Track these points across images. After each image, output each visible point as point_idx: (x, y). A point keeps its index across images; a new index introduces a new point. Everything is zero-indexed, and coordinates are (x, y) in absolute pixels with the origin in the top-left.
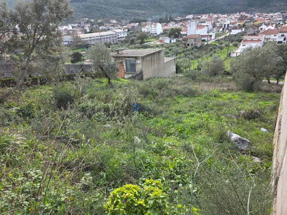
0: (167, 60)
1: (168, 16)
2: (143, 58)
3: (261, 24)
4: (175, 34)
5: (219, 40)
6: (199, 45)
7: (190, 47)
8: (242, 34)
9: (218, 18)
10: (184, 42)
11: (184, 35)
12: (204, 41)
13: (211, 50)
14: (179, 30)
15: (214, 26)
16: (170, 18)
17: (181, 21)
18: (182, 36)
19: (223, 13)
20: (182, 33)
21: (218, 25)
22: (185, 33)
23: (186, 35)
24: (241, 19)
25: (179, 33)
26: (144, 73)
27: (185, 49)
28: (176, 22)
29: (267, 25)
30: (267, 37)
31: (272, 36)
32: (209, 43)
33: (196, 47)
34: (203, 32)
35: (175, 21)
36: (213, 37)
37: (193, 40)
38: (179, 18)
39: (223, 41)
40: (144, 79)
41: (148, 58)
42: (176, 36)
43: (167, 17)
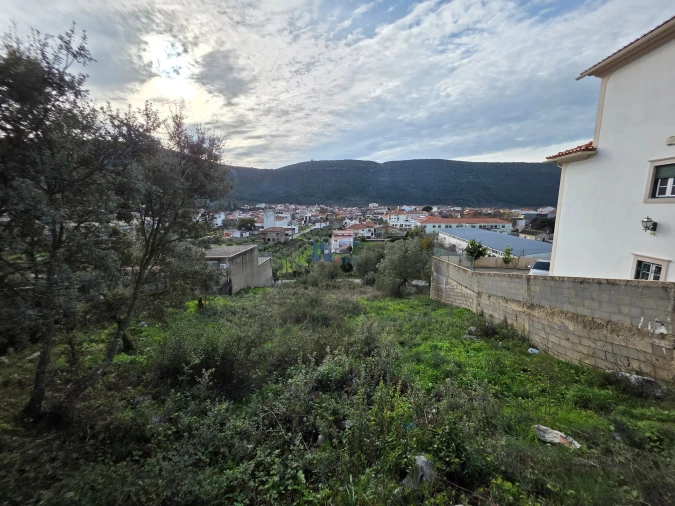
0: (262, 260)
1: (232, 203)
2: (231, 260)
3: (344, 219)
4: (247, 225)
5: (304, 235)
6: (282, 240)
7: (271, 243)
8: (330, 228)
9: (296, 209)
10: (262, 236)
11: (259, 227)
12: (287, 235)
13: (300, 246)
14: (252, 222)
15: (293, 217)
16: (235, 206)
17: (250, 210)
18: (256, 229)
19: (300, 204)
20: (257, 225)
21: (298, 216)
22: (260, 225)
23: (262, 227)
24: (323, 211)
25: (253, 225)
26: (233, 282)
27: (266, 246)
28: (244, 211)
29: (351, 219)
30: (356, 231)
31: (360, 231)
32: (295, 237)
33: (280, 243)
34: (283, 224)
35: (242, 210)
36: (296, 231)
37: (274, 235)
38: (247, 207)
39: (310, 236)
40: (233, 292)
41: (239, 260)
42: (249, 229)
43: (229, 205)
